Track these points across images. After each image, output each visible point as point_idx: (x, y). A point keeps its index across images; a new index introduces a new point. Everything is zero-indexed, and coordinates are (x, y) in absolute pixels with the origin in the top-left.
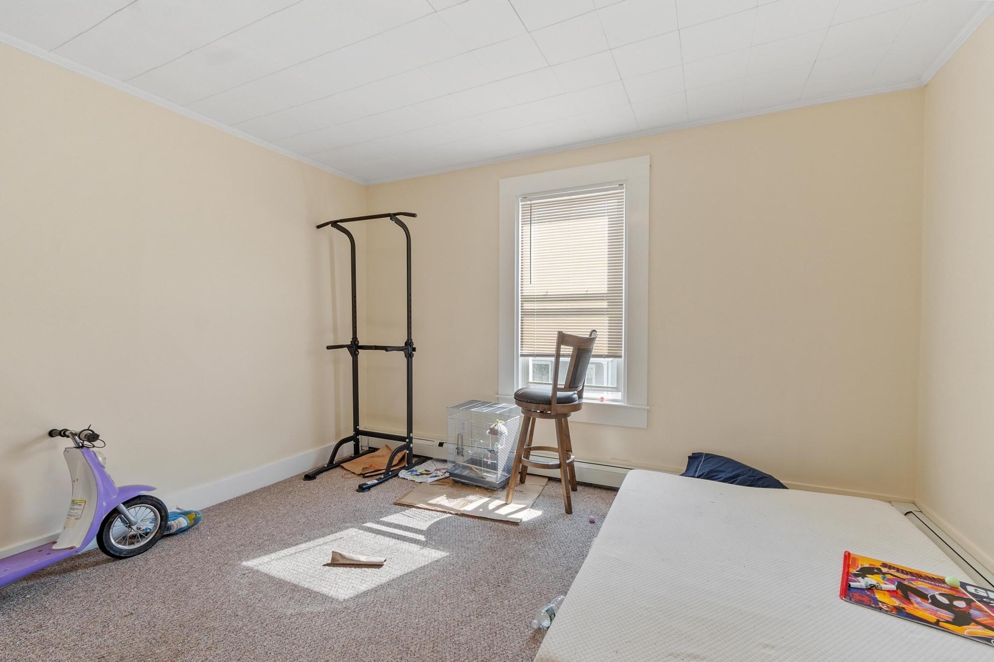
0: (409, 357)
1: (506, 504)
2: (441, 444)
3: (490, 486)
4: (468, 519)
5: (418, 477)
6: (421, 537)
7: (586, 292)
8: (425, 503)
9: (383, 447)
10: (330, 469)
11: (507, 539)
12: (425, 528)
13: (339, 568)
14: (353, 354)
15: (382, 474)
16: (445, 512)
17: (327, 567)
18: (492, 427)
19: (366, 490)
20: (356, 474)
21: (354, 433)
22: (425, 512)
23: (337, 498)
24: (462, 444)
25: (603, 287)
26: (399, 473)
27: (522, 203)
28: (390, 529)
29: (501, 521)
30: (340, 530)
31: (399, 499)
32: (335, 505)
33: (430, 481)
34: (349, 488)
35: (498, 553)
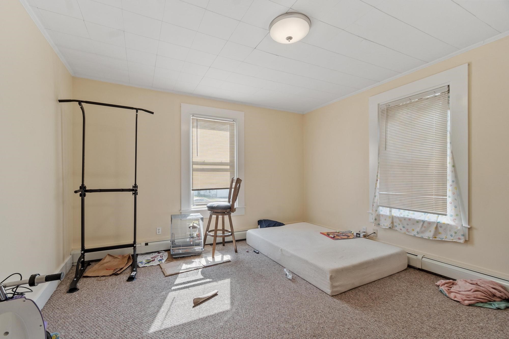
0: (135, 194)
1: (213, 257)
2: (147, 244)
3: (198, 254)
4: (211, 267)
5: (151, 264)
6: (208, 280)
7: (221, 162)
8: (181, 270)
9: (107, 256)
10: (78, 281)
11: (236, 266)
12: (202, 277)
13: (202, 304)
14: (83, 196)
15: (125, 269)
16: (198, 269)
17: (196, 307)
18: (192, 226)
19: (135, 279)
20: (107, 276)
21: (83, 252)
22: (188, 273)
23: (124, 288)
24: (174, 238)
25: (227, 160)
26: (137, 265)
27: (192, 118)
28: (188, 284)
29: (224, 263)
30: (165, 296)
31: (164, 274)
32: (132, 291)
33: (163, 262)
34: (120, 283)
35: (243, 271)
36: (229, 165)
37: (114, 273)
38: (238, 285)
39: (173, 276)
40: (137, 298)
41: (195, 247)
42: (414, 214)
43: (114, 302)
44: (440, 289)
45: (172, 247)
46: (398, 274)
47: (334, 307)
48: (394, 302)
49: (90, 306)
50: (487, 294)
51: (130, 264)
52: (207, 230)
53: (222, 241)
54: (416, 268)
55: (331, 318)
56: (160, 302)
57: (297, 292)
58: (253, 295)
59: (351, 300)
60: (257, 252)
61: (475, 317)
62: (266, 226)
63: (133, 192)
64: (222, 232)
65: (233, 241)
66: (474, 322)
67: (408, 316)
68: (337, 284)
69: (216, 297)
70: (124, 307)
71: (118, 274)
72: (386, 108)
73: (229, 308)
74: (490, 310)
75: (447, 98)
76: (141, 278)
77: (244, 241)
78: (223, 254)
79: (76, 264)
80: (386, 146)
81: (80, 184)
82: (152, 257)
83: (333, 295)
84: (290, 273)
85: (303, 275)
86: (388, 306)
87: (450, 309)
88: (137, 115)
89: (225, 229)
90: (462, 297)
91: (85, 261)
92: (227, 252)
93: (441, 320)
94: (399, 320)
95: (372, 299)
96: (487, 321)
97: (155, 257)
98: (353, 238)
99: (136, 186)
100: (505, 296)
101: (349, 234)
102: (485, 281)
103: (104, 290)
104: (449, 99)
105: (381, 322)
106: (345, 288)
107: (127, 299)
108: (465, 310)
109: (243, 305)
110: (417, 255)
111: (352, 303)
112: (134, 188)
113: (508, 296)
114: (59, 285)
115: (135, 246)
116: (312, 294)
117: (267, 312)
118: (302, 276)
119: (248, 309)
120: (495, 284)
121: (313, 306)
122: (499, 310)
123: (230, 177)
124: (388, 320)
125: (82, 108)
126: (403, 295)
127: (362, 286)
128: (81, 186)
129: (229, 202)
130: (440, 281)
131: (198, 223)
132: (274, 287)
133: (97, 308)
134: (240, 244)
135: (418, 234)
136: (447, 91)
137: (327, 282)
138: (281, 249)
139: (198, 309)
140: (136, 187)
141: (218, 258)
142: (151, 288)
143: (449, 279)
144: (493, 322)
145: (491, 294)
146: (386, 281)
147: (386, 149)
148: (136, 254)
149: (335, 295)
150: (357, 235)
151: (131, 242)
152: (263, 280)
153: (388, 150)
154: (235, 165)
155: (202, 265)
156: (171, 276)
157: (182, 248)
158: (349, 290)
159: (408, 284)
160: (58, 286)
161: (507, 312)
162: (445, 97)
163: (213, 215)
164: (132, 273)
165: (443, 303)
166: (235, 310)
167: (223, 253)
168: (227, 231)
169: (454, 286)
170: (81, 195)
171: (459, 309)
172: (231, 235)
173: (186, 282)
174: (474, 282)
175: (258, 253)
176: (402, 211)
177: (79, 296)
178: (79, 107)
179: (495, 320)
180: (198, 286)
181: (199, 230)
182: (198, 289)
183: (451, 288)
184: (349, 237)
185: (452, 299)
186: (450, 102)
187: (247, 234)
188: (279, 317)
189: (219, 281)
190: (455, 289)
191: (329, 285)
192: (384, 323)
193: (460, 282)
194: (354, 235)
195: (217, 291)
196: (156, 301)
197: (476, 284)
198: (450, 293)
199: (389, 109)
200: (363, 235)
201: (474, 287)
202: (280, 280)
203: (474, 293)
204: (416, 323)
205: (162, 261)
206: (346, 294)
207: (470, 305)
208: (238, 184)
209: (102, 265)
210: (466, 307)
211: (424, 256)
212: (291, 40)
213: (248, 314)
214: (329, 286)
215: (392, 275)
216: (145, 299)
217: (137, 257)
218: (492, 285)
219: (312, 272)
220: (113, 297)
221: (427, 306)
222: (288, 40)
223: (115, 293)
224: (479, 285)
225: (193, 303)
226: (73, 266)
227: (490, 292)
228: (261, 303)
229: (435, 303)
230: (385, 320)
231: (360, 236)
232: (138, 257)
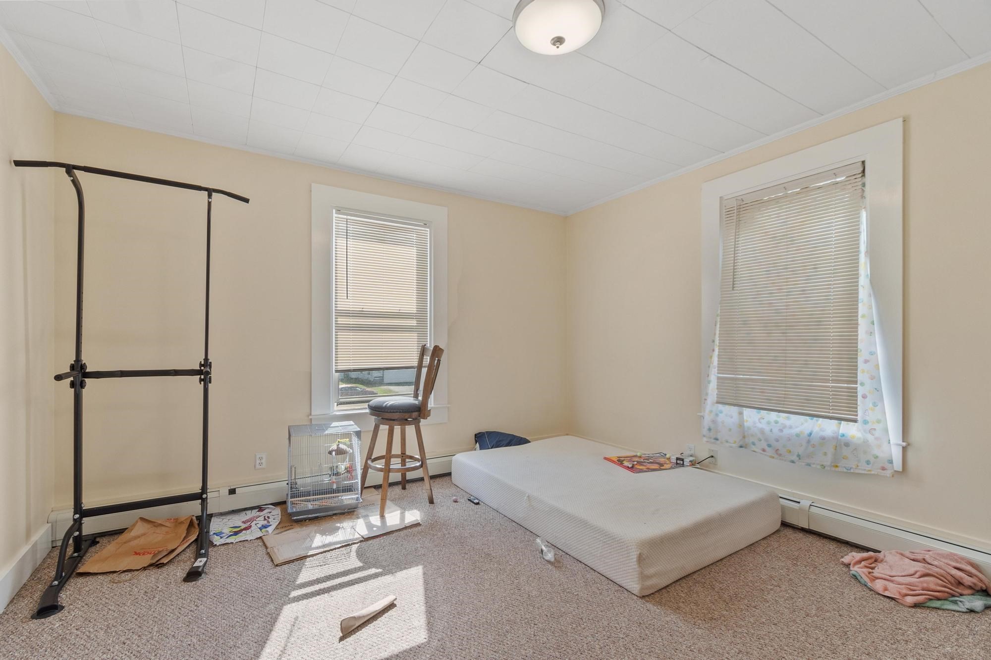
0: (206, 380)
1: (382, 516)
2: (232, 492)
3: (349, 509)
4: (378, 540)
5: (241, 536)
6: (373, 571)
7: (398, 311)
8: (311, 549)
9: (137, 522)
10: (63, 586)
11: (434, 535)
12: (360, 564)
13: (360, 632)
14: (78, 386)
15: (181, 552)
16: (348, 545)
17: (348, 639)
18: (336, 448)
19: (203, 575)
20: (137, 570)
21: (77, 516)
22: (328, 555)
23: (177, 600)
24: (295, 476)
25: (411, 307)
26: (210, 541)
27: (336, 215)
28: (328, 583)
29: (406, 528)
30: (274, 615)
31: (272, 561)
32: (196, 606)
33: (270, 532)
34: (167, 588)
35: (449, 545)
36: (416, 318)
37: (154, 562)
38: (440, 580)
39: (292, 565)
40: (207, 622)
41: (343, 494)
42: (788, 418)
43: (150, 636)
44: (851, 572)
45: (290, 497)
46: (765, 542)
47: (649, 622)
48: (769, 606)
49: (89, 650)
50: (947, 581)
51: (193, 537)
52: (369, 457)
53: (400, 479)
54: (796, 527)
55: (647, 651)
56: (263, 631)
57: (568, 591)
58: (475, 602)
59: (681, 605)
60: (474, 501)
61: (932, 631)
62: (492, 446)
63: (201, 377)
64: (400, 459)
65: (425, 478)
66: (932, 643)
67: (803, 638)
68: (651, 571)
69: (391, 613)
70: (174, 648)
71: (163, 565)
72: (735, 205)
73: (424, 637)
74: (956, 614)
75: (860, 187)
76: (218, 571)
77: (447, 478)
78: (404, 509)
79: (59, 544)
80: (734, 281)
81: (72, 359)
82: (244, 520)
83: (644, 595)
84: (549, 547)
85: (577, 552)
86: (758, 615)
87: (880, 616)
88: (209, 204)
89: (408, 453)
90: (900, 589)
91: (83, 534)
92: (411, 504)
93: (869, 641)
94: (786, 648)
95: (725, 601)
96: (957, 640)
97: (251, 520)
98: (671, 468)
99: (206, 363)
100: (980, 584)
101: (662, 460)
102: (940, 554)
103: (125, 607)
104: (863, 188)
105: (752, 654)
106: (668, 578)
107: (182, 626)
108: (909, 616)
109: (454, 629)
110: (798, 501)
111: (685, 613)
112: (202, 368)
113: (985, 584)
114: (14, 598)
115: (204, 498)
116: (601, 594)
117: (509, 643)
118: (574, 554)
119: (465, 639)
120: (960, 560)
121: (606, 623)
122: (973, 614)
123: (418, 344)
124: (765, 648)
125: (76, 183)
126: (783, 587)
127: (698, 570)
128: (73, 363)
129: (416, 396)
130: (850, 554)
131: (348, 443)
132: (518, 581)
133: (105, 656)
134: (439, 484)
135: (800, 459)
136: (859, 174)
137: (631, 567)
138: (528, 496)
139: (351, 644)
140: (207, 366)
141: (393, 518)
142: (241, 596)
143: (867, 550)
144: (969, 642)
145: (952, 580)
146: (744, 558)
147: (733, 287)
148: (208, 513)
149: (647, 594)
150: (678, 462)
151: (196, 488)
152: (494, 565)
153: (737, 290)
154: (428, 318)
155: (359, 536)
156: (289, 563)
157: (313, 497)
158: (674, 582)
159: (789, 563)
160: (11, 602)
161: (989, 619)
162: (855, 184)
163: (381, 425)
164: (196, 560)
165: (865, 603)
166: (437, 641)
167: (404, 505)
168: (411, 457)
169: (880, 565)
170: (73, 385)
171: (898, 615)
172: (421, 466)
173: (323, 578)
174: (920, 557)
175: (478, 504)
176: (764, 413)
177: (62, 625)
178: (68, 179)
179: (971, 637)
180: (351, 587)
181: (352, 458)
182: (350, 594)
183: (873, 568)
184: (663, 466)
185: (879, 594)
186: (867, 194)
187: (453, 462)
188: (535, 655)
189: (398, 573)
190: (882, 572)
191: (635, 573)
192: (758, 655)
193: (889, 556)
194: (672, 461)
195: (394, 597)
196: (253, 629)
197: (922, 560)
198: (874, 580)
199: (741, 207)
200: (690, 461)
201: (919, 567)
202: (529, 563)
203: (922, 579)
204: (821, 653)
205: (267, 529)
206: (669, 590)
207: (916, 606)
208: (437, 359)
209: (125, 543)
210: (910, 610)
211: (813, 502)
212: (560, 45)
213: (467, 650)
214: (636, 576)
215: (753, 544)
216: (227, 625)
217: (210, 521)
218: (954, 562)
219: (598, 546)
220: (148, 622)
221: (835, 612)
222: (554, 44)
223: (154, 612)
224: (929, 561)
225: (339, 630)
226: (53, 547)
227: (951, 575)
228: (493, 621)
229: (849, 603)
230: (758, 650)
231: (683, 464)
232: (212, 520)
